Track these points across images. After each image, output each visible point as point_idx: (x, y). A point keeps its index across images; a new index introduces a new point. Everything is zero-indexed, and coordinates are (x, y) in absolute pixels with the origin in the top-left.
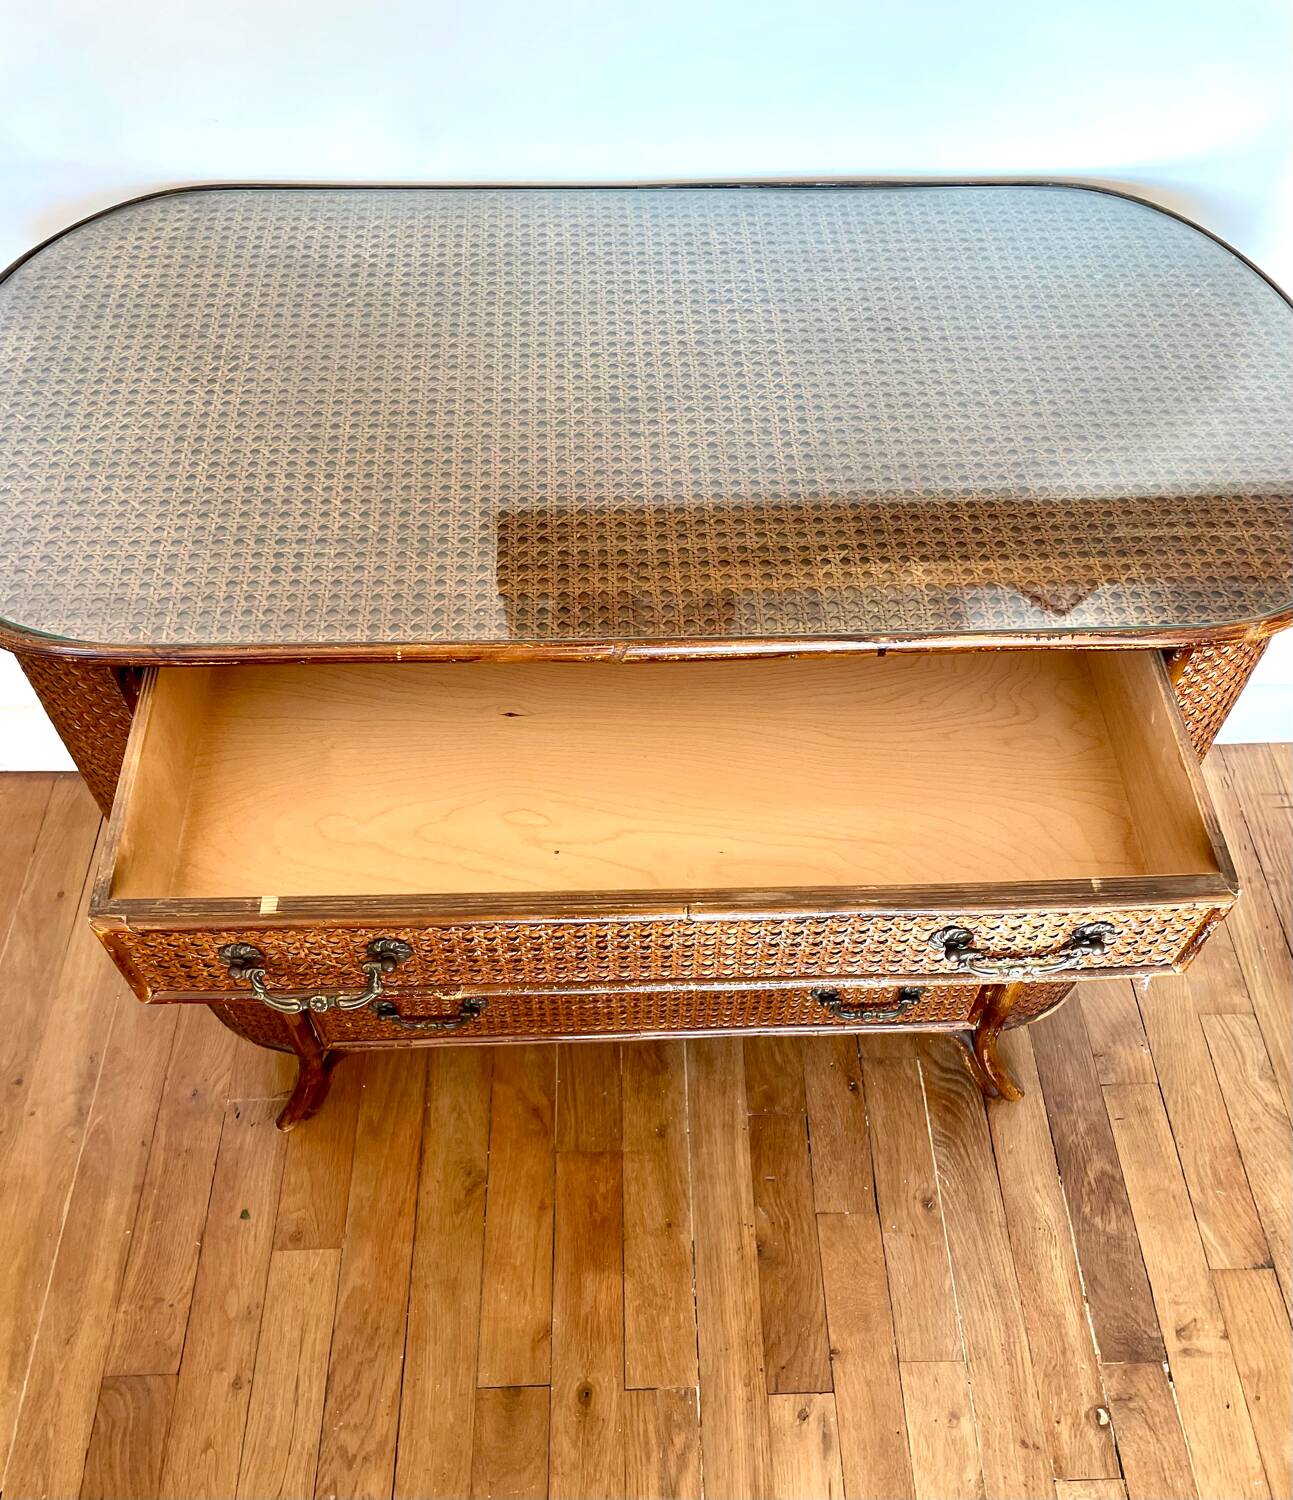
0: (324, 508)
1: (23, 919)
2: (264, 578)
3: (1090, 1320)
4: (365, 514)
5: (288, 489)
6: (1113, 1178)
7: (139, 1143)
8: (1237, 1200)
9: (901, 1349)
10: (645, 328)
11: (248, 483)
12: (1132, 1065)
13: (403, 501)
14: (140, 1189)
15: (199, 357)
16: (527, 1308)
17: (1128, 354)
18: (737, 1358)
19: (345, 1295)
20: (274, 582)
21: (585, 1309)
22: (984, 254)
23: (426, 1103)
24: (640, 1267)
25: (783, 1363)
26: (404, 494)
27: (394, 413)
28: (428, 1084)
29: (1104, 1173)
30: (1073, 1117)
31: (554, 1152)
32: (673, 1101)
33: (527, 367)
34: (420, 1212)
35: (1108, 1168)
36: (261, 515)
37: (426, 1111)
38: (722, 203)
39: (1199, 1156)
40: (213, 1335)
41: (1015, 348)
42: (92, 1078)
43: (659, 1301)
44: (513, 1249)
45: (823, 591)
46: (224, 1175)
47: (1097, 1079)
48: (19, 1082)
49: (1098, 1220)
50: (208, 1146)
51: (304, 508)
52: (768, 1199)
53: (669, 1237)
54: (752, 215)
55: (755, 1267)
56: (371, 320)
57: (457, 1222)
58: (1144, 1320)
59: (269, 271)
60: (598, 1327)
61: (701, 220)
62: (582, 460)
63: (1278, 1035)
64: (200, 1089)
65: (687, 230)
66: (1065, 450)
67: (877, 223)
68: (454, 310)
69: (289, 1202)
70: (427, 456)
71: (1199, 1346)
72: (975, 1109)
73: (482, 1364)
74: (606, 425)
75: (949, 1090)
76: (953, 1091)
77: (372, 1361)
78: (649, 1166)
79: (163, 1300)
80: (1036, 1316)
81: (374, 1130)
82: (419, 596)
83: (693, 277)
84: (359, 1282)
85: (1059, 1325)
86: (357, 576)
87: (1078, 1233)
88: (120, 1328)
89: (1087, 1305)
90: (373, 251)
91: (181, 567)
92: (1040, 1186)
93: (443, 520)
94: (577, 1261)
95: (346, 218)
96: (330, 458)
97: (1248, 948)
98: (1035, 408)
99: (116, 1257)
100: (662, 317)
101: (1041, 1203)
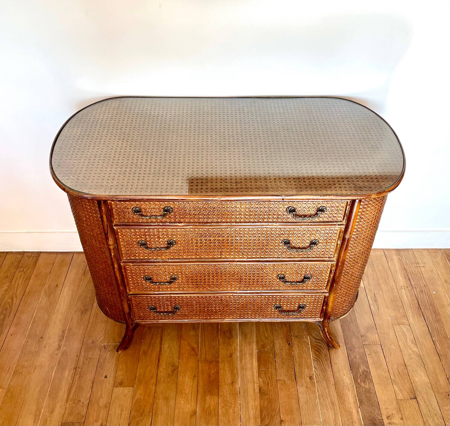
0: (150, 167)
1: (45, 292)
2: (136, 181)
3: (360, 413)
4: (160, 168)
5: (141, 162)
6: (367, 372)
7: (76, 355)
8: (405, 379)
9: (302, 420)
10: (228, 129)
11: (132, 161)
12: (373, 339)
13: (169, 165)
14: (75, 368)
15: (120, 134)
16: (189, 405)
17: (346, 135)
18: (252, 422)
19: (135, 401)
20: (138, 182)
21: (207, 406)
22: (312, 113)
23: (160, 345)
24: (223, 394)
25: (266, 424)
26: (169, 164)
27: (167, 147)
28: (161, 340)
29: (364, 370)
30: (355, 354)
31: (198, 361)
32: (234, 347)
33: (199, 137)
34: (158, 377)
35: (366, 369)
36: (135, 168)
37: (161, 348)
38: (248, 101)
39: (393, 366)
40: (95, 411)
41: (318, 134)
42: (63, 337)
43: (229, 405)
44: (186, 388)
45: (269, 185)
46: (100, 366)
47: (362, 343)
48: (42, 338)
49: (362, 384)
50: (96, 357)
51: (145, 167)
52: (263, 376)
53: (233, 386)
54: (255, 104)
55: (258, 395)
56: (162, 126)
57: (169, 380)
58: (377, 414)
59: (137, 116)
60: (210, 412)
61: (243, 105)
62: (212, 157)
63: (417, 331)
64: (94, 341)
65: (239, 107)
66: (330, 156)
67: (286, 106)
68: (182, 124)
69: (119, 373)
70: (175, 156)
71: (394, 422)
72: (325, 351)
73: (175, 422)
74: (218, 149)
75: (318, 345)
76: (319, 346)
77: (142, 420)
78: (227, 365)
79: (81, 401)
80: (344, 412)
81: (145, 353)
82: (172, 185)
83: (240, 117)
84: (139, 397)
85: (351, 415)
86: (158, 181)
87: (356, 388)
88: (68, 409)
89: (359, 409)
90: (162, 111)
91: (116, 179)
92: (345, 374)
93: (178, 170)
94: (205, 392)
95: (156, 104)
96: (152, 156)
97: (407, 306)
98: (323, 147)
99: (67, 388)
100: (232, 126)
101: (345, 378)
